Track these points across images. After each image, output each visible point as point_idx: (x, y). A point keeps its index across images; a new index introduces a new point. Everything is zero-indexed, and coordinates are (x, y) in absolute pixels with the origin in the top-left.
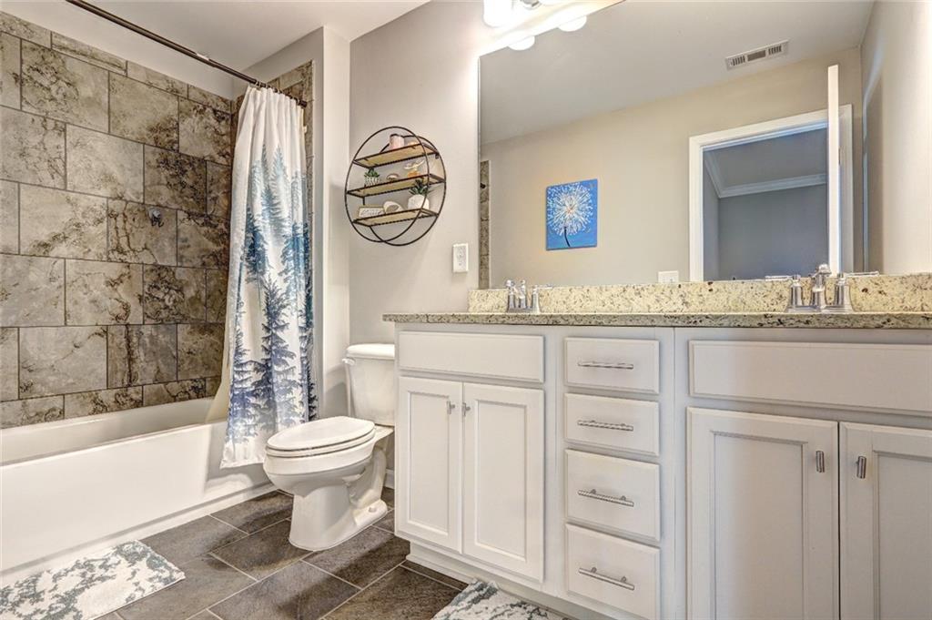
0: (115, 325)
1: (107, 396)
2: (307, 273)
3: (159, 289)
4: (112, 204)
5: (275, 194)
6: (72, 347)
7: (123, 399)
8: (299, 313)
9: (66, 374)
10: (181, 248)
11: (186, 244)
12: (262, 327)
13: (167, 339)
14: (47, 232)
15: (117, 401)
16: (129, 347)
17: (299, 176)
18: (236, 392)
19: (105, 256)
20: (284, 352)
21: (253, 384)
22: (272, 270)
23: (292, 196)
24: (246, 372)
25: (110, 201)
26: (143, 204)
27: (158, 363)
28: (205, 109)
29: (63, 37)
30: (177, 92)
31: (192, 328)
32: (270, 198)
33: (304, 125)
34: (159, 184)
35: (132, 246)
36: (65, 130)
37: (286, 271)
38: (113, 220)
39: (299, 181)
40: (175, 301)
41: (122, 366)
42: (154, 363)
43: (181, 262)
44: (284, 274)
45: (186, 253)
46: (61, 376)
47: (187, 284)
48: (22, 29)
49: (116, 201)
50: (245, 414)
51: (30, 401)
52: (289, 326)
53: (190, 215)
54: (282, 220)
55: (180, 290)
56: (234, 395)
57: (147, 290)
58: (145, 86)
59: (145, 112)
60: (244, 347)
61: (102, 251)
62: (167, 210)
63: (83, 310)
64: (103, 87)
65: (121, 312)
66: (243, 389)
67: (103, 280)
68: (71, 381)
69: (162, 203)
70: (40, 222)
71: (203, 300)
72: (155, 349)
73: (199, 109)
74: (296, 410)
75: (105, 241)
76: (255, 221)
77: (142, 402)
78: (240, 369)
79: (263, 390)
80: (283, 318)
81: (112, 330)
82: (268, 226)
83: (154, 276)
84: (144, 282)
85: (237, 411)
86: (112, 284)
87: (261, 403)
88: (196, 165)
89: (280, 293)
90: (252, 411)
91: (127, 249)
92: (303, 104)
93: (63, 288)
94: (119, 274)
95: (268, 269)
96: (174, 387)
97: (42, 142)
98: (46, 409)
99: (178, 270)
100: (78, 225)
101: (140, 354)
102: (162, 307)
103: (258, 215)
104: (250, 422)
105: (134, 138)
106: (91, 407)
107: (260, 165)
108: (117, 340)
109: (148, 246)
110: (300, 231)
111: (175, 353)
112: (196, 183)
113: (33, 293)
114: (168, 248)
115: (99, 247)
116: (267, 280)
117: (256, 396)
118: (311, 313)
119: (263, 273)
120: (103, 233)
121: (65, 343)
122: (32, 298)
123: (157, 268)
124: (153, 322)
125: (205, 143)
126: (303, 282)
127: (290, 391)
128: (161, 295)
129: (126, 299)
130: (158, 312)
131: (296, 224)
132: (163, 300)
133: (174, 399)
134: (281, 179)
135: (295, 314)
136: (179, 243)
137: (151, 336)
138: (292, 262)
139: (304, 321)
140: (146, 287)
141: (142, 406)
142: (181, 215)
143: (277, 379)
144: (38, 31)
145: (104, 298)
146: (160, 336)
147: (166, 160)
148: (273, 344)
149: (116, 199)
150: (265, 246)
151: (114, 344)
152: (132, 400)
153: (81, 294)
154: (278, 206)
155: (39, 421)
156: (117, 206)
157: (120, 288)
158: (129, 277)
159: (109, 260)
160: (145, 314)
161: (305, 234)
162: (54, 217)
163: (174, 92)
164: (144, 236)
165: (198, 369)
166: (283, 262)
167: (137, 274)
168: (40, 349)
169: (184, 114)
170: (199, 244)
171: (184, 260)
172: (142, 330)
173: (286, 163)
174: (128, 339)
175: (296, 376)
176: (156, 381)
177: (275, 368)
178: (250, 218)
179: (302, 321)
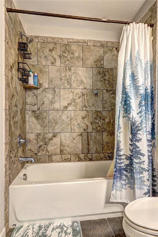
0: (84, 132)
1: (82, 156)
2: (153, 112)
3: (97, 119)
4: (83, 91)
5: (136, 74)
6: (73, 139)
7: (86, 158)
8: (148, 133)
9: (71, 148)
10: (104, 104)
11: (106, 102)
12: (129, 139)
13: (100, 138)
14: (66, 103)
15: (85, 158)
16: (88, 140)
17: (149, 63)
18: (118, 168)
19: (81, 109)
20: (139, 153)
21: (125, 165)
22: (134, 112)
23: (145, 74)
24: (122, 159)
25: (83, 90)
26: (92, 89)
27: (96, 146)
28: (113, 48)
29: (71, 39)
30: (103, 45)
31: (108, 134)
32: (134, 77)
33: (152, 36)
34: (97, 81)
35: (89, 105)
36: (71, 69)
37: (141, 112)
38: (83, 96)
39: (149, 65)
40: (102, 124)
41: (86, 146)
42: (95, 146)
43: (104, 109)
44: (140, 114)
45: (106, 106)
46: (70, 148)
47: (106, 117)
48: (60, 40)
49: (84, 90)
50: (121, 178)
51: (63, 155)
52: (142, 140)
53: (107, 91)
54: (139, 86)
55: (104, 120)
56: (117, 169)
57: (93, 120)
58: (93, 47)
59: (93, 56)
60: (121, 148)
61: (80, 107)
62: (100, 90)
63: (76, 127)
64: (81, 52)
65: (86, 128)
66: (120, 167)
67: (81, 117)
68: (72, 150)
69: (98, 88)
70: (65, 100)
71: (112, 123)
72: (96, 141)
73: (110, 49)
74: (145, 183)
75: (81, 104)
76: (126, 89)
77: (92, 159)
78: (120, 158)
79: (129, 169)
80: (139, 136)
81: (83, 134)
82: (132, 91)
83: (95, 115)
84: (92, 117)
85: (118, 176)
86: (83, 118)
87: (129, 175)
88: (109, 71)
89: (137, 123)
90: (124, 177)
91: (87, 106)
92: (152, 26)
93: (70, 120)
94: (85, 115)
95: (132, 111)
96: (102, 155)
97: (65, 75)
98: (66, 158)
99: (103, 112)
100: (74, 99)
101: (91, 142)
102: (98, 126)
103: (128, 86)
104: (123, 182)
105: (90, 67)
106: (78, 159)
107: (129, 62)
108: (84, 137)
109: (94, 104)
110: (149, 91)
111: (102, 143)
112: (109, 78)
113: (63, 122)
114: (100, 105)
115: (80, 106)
116: (131, 117)
117: (126, 171)
118: (155, 132)
119: (129, 114)
120: (81, 101)
121: (71, 138)
122: (63, 124)
123: (97, 112)
124: (95, 131)
125: (112, 62)
126: (150, 117)
127: (142, 173)
128: (98, 122)
129: (87, 123)
130: (97, 128)
131: (146, 87)
132: (98, 123)
133: (102, 159)
134: (139, 65)
135: (145, 134)
136: (104, 102)
137: (95, 136)
138: (144, 107)
139: (150, 137)
140: (93, 119)
141: (92, 161)
142: (105, 91)
143: (136, 166)
144: (64, 40)
145: (81, 123)
146: (97, 136)
147: (100, 72)
148: (133, 149)
149: (84, 89)
150: (131, 101)
151: (84, 139)
152: (89, 158)
153: (75, 122)
154: (137, 80)
155: (65, 162)
156: (84, 91)
157: (86, 120)
158: (88, 116)
159: (82, 110)
160: (93, 128)
161: (152, 92)
162: (68, 98)
163: (102, 46)
164: (92, 101)
165: (110, 149)
166: (139, 108)
167: (90, 114)
168: (65, 139)
169: (105, 53)
170: (110, 102)
171: (105, 108)
172: (92, 134)
173: (142, 57)
174: (88, 138)
175: (146, 166)
176: (96, 152)
177: (135, 160)
178: (124, 88)
179: (149, 137)
